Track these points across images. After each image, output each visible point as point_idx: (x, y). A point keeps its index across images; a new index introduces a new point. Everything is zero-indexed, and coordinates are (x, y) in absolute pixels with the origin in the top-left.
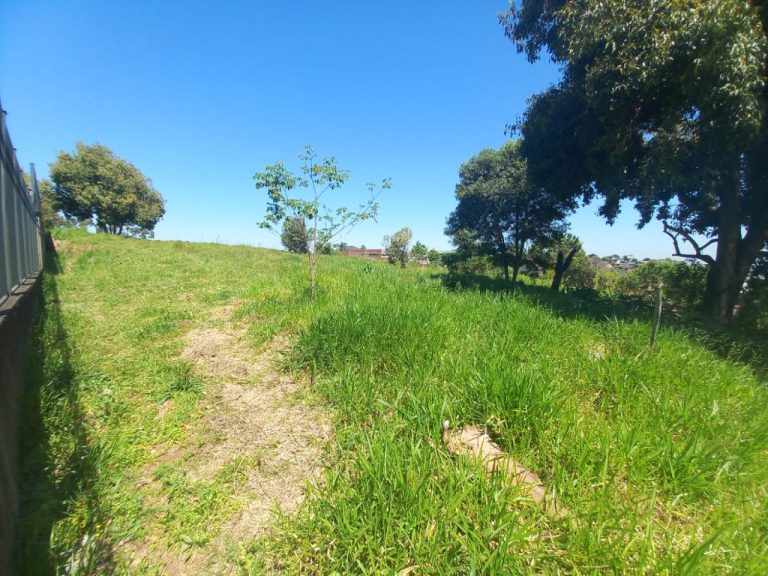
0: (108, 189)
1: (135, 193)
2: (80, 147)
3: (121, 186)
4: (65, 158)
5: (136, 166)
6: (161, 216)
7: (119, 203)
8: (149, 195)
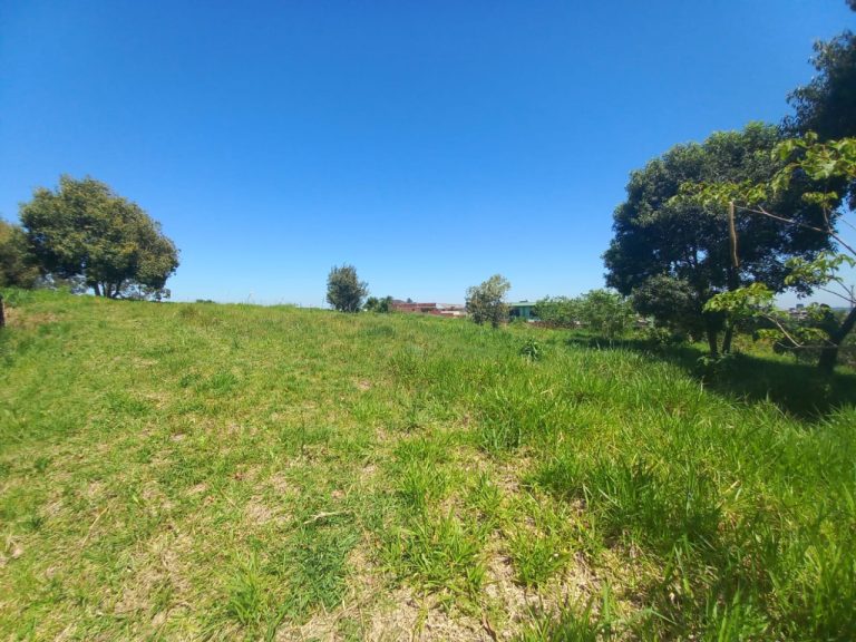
0: (100, 235)
1: (137, 241)
2: (64, 181)
3: (118, 231)
4: (45, 196)
5: (140, 206)
6: (172, 270)
7: (114, 254)
8: (157, 243)
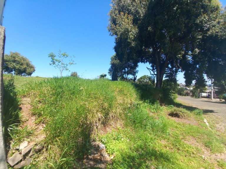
0: (18, 64)
1: (26, 65)
2: (11, 52)
3: (22, 63)
4: (6, 56)
5: (27, 58)
6: (34, 72)
7: (21, 68)
8: (30, 66)
